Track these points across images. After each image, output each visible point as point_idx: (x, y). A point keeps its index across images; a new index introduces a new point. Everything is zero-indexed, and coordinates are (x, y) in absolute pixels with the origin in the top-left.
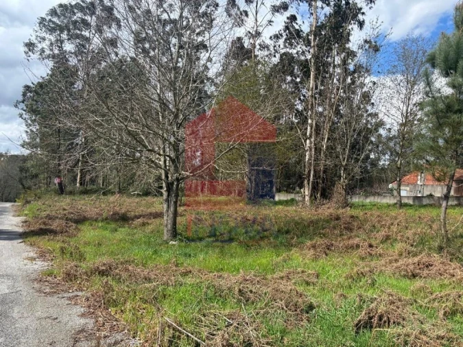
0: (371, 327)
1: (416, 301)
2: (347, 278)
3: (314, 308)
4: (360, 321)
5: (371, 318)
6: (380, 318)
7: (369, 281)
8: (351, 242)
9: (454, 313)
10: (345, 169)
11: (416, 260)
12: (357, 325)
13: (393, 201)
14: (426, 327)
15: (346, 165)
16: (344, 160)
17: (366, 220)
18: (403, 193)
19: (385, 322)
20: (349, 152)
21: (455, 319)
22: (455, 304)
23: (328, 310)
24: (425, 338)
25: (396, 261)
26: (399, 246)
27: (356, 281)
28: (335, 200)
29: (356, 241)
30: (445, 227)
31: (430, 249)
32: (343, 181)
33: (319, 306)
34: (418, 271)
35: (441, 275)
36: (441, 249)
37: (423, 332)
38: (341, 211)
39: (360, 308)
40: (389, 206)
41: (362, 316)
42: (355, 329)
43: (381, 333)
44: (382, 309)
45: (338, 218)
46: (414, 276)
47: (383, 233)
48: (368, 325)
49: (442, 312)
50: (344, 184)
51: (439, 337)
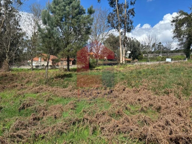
0: (24, 109)
1: (38, 99)
2: (14, 97)
3: (3, 108)
4: (20, 108)
5: (24, 106)
6: (27, 105)
7: (23, 96)
8: (13, 84)
9: (48, 100)
10: (8, 54)
11: (38, 87)
12: (20, 109)
13: (29, 68)
14: (41, 104)
15: (9, 52)
16: (7, 50)
17: (19, 76)
18: (34, 64)
19: (29, 106)
20: (10, 47)
21: (49, 101)
22: (49, 97)
23: (8, 108)
24: (40, 107)
25: (32, 89)
26: (32, 84)
27: (18, 97)
28: (4, 68)
29: (16, 84)
30: (47, 76)
31: (43, 83)
32: (7, 59)
33: (4, 107)
34: (39, 91)
35: (46, 91)
36: (46, 83)
37: (40, 106)
38: (7, 72)
39: (20, 104)
40: (28, 70)
41: (21, 106)
42: (19, 110)
43: (27, 109)
44: (28, 102)
45: (6, 76)
46: (38, 92)
47: (27, 80)
48: (23, 108)
49: (45, 100)
50: (8, 61)
51: (44, 106)
